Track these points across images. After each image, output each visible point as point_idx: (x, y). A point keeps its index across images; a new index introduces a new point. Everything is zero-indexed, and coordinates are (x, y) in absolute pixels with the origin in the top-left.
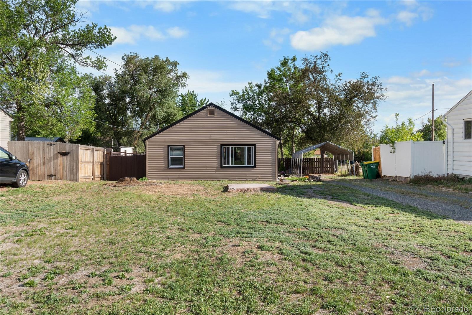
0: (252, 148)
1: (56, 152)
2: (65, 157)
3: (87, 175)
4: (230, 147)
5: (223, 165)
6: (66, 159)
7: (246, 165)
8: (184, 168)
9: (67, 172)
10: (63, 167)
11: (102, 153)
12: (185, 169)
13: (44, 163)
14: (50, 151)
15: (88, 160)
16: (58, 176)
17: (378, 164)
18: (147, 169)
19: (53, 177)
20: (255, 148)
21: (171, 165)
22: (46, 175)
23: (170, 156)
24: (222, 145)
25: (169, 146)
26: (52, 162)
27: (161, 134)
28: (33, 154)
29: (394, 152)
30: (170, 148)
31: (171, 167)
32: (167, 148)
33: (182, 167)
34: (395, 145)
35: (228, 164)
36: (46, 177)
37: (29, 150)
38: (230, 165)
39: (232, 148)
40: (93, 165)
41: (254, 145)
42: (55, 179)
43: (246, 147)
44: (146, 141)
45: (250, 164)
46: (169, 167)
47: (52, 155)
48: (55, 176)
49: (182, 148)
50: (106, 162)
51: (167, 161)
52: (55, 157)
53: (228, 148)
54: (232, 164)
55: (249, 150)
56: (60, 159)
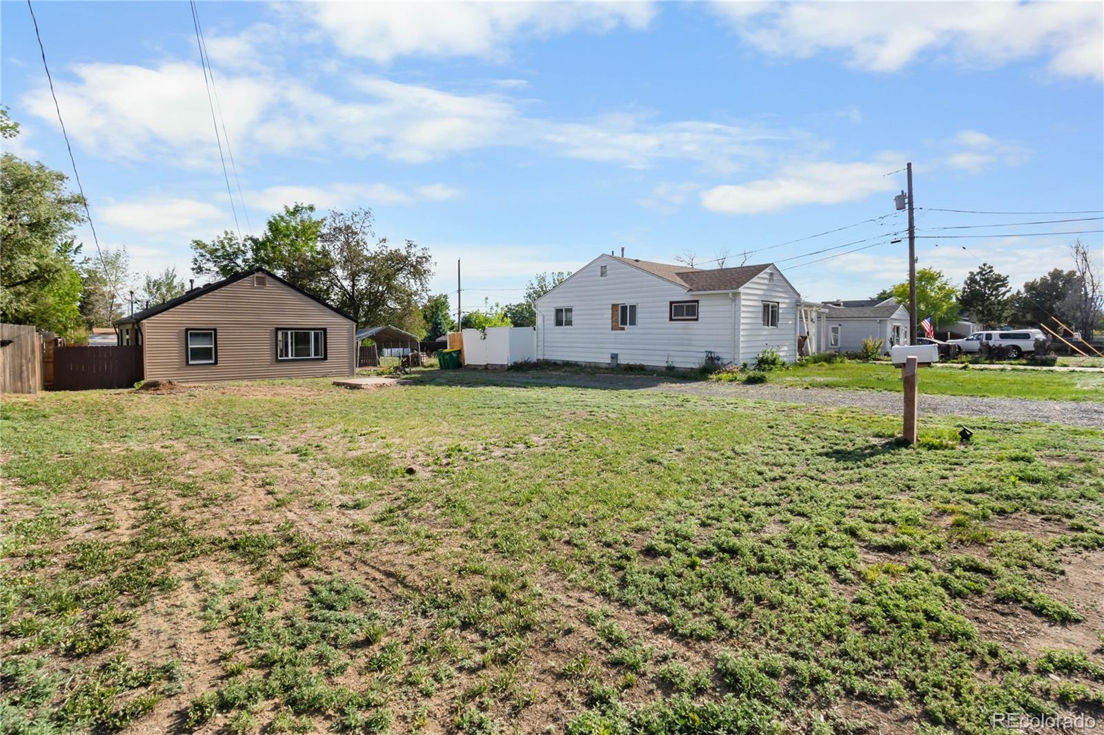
0: (321, 333)
2: (2, 350)
4: (289, 332)
5: (279, 358)
7: (313, 357)
8: (216, 364)
10: (3, 368)
12: (218, 365)
17: (460, 352)
18: (147, 367)
20: (325, 333)
21: (192, 359)
23: (190, 346)
24: (277, 329)
25: (187, 330)
27: (172, 310)
29: (485, 338)
30: (191, 333)
31: (191, 362)
32: (184, 334)
33: (212, 362)
34: (486, 331)
35: (287, 355)
38: (290, 357)
39: (292, 333)
41: (324, 329)
43: (313, 333)
44: (144, 321)
45: (319, 355)
46: (187, 362)
49: (210, 333)
51: (184, 354)
53: (287, 334)
54: (292, 356)
55: (316, 336)
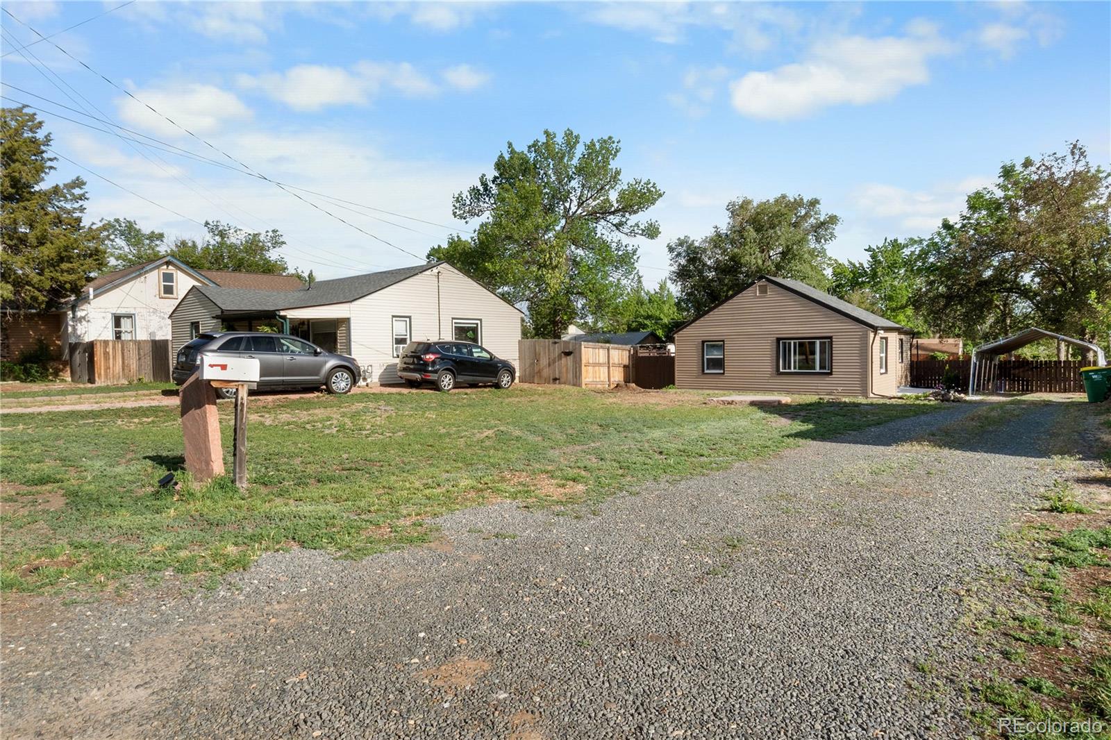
0: (827, 341)
1: (560, 352)
2: (568, 357)
3: (598, 380)
4: (792, 342)
5: (781, 370)
6: (570, 358)
7: (818, 370)
8: (724, 373)
9: (570, 376)
10: (567, 369)
11: (628, 352)
12: (726, 375)
13: (549, 365)
14: (554, 350)
15: (601, 361)
16: (562, 380)
18: (676, 374)
19: (558, 381)
20: (832, 341)
21: (708, 368)
22: (551, 378)
23: (706, 357)
24: (778, 340)
25: (703, 342)
26: (557, 363)
27: (693, 325)
28: (540, 354)
30: (706, 345)
31: (706, 371)
32: (701, 345)
33: (722, 371)
35: (790, 368)
36: (551, 381)
37: (535, 350)
38: (792, 370)
39: (795, 343)
40: (609, 367)
41: (831, 338)
42: (559, 383)
43: (818, 342)
45: (824, 368)
46: (703, 370)
47: (557, 355)
48: (559, 379)
49: (719, 345)
50: (633, 364)
51: (701, 364)
52: (560, 358)
53: (790, 344)
54: (795, 368)
55: (822, 345)
56: (564, 360)
